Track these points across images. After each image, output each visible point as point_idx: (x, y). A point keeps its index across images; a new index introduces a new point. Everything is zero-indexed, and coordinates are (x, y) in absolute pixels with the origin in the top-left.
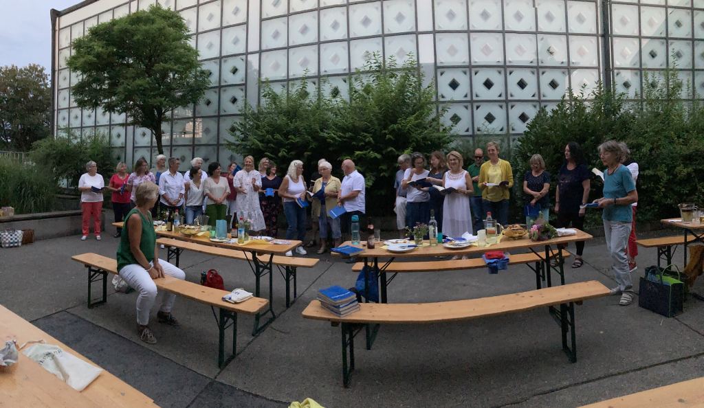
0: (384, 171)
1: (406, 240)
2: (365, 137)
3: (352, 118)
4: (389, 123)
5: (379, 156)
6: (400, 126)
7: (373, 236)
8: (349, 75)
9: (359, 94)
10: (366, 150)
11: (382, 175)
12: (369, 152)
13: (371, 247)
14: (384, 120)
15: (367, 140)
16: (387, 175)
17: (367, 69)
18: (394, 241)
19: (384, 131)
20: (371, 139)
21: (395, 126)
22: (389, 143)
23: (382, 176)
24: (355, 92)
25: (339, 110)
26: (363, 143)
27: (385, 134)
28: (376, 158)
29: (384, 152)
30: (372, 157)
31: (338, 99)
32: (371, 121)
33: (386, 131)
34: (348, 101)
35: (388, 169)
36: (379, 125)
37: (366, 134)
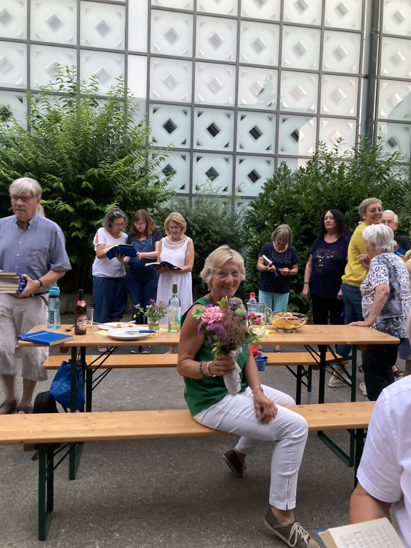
0: (78, 230)
1: (132, 323)
2: (53, 180)
3: (34, 153)
4: (87, 165)
5: (70, 209)
6: (102, 172)
7: (85, 317)
8: (27, 94)
9: (44, 121)
10: (53, 198)
11: (73, 234)
12: (57, 203)
13: (80, 332)
14: (80, 161)
15: (55, 184)
16: (80, 236)
17: (56, 87)
18: (114, 324)
19: (79, 176)
20: (61, 184)
21: (96, 171)
22: (86, 193)
23: (74, 237)
24: (38, 117)
25: (13, 139)
26: (48, 189)
27: (81, 180)
28: (66, 211)
29: (78, 204)
30: (61, 209)
31: (11, 124)
32: (62, 159)
33: (83, 177)
34: (25, 128)
35: (82, 228)
36: (74, 166)
37: (54, 177)
